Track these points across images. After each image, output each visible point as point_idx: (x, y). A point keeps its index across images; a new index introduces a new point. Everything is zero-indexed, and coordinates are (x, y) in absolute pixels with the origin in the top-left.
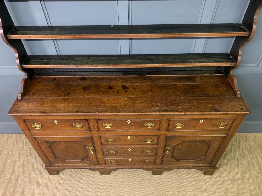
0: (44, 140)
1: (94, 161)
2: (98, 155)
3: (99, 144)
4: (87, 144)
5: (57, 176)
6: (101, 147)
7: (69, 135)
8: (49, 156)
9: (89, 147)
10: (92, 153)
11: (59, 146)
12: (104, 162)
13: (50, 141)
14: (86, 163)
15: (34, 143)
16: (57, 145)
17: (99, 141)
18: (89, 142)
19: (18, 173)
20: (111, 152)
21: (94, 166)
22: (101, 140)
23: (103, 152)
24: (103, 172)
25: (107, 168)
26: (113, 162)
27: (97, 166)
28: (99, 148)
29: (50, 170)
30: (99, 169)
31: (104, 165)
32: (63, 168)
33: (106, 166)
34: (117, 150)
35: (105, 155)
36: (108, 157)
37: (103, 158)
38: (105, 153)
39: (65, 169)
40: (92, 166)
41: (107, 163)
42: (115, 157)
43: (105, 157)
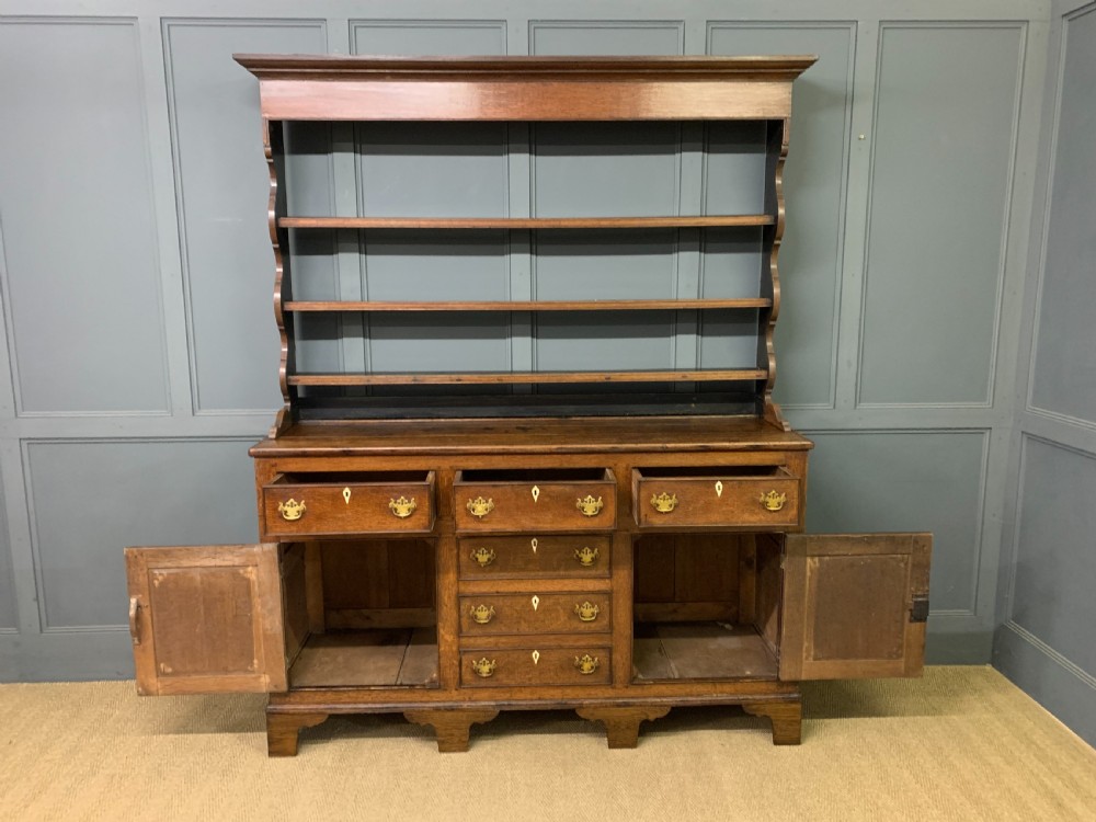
2: (441, 632)
5: (294, 758)
6: (455, 591)
12: (458, 669)
20: (483, 615)
21: (424, 699)
22: (458, 555)
23: (460, 616)
24: (448, 732)
25: (465, 705)
26: (485, 669)
27: (432, 694)
28: (449, 597)
29: (279, 719)
30: (437, 709)
31: (454, 693)
32: (322, 706)
33: (461, 697)
34: (501, 603)
35: (464, 630)
36: (472, 641)
37: (455, 648)
38: (465, 621)
39: (329, 712)
40: (417, 696)
41: (467, 677)
42: (491, 640)
43: (464, 641)
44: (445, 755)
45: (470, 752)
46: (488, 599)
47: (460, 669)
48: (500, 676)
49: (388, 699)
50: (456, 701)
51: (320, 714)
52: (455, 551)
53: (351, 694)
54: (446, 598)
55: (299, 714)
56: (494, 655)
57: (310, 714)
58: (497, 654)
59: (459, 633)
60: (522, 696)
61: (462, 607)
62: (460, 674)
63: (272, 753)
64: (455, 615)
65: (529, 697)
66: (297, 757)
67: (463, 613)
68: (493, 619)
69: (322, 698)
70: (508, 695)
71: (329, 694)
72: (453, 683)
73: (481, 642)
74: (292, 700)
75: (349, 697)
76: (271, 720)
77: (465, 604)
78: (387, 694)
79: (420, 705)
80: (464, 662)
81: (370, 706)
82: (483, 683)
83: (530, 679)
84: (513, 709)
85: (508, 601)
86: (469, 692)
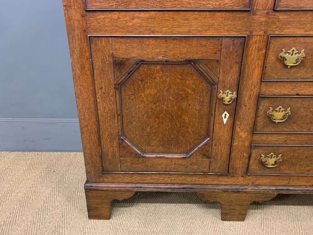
0: (113, 56)
1: (221, 156)
2: (237, 129)
3: (256, 74)
4: (224, 72)
5: (108, 221)
6: (255, 92)
7: (186, 29)
8: (107, 133)
9: (224, 88)
10: (225, 117)
11: (144, 86)
12: (247, 160)
13: (128, 60)
14: (195, 167)
15: (83, 68)
16: (142, 81)
17: (260, 62)
18: (231, 67)
19: (8, 213)
20: (278, 116)
21: (215, 182)
22: (266, 56)
23: (256, 116)
24: (231, 207)
25: (249, 189)
26: (271, 161)
27: (221, 179)
28: (250, 98)
29: (95, 193)
30: (225, 191)
31: (241, 179)
32: (130, 185)
33: (246, 182)
34: (298, 105)
35: (259, 129)
36: (264, 137)
37: (247, 144)
38: (261, 121)
39: (136, 190)
40: (208, 180)
41: (254, 166)
42: (282, 137)
43: (256, 138)
44: (226, 223)
45: (247, 221)
46: (287, 101)
47: (249, 160)
48: (282, 168)
49: (184, 182)
50: (242, 185)
51: (129, 191)
52: (264, 51)
53: (154, 177)
54: (246, 99)
55: (111, 191)
56: (281, 149)
57: (119, 191)
58: (284, 149)
59: (253, 131)
60: (298, 183)
61: (261, 108)
62: (248, 165)
63: (90, 217)
64: (252, 115)
65: (305, 184)
66: (111, 220)
67: (261, 113)
68: (289, 119)
69: (130, 180)
70: (287, 182)
71: (135, 176)
72: (240, 171)
73: (273, 139)
74: (105, 180)
75: (152, 179)
76: (90, 194)
77: (264, 104)
78: (183, 177)
79: (211, 187)
80: (254, 155)
81: (169, 186)
82: (267, 172)
83: (308, 171)
84: (290, 193)
85: (306, 104)
86: (254, 179)
